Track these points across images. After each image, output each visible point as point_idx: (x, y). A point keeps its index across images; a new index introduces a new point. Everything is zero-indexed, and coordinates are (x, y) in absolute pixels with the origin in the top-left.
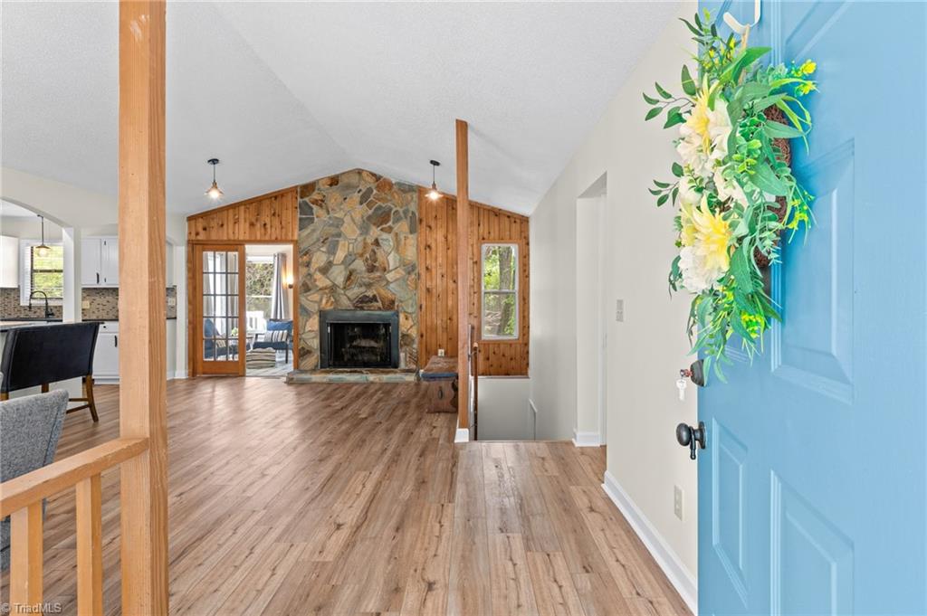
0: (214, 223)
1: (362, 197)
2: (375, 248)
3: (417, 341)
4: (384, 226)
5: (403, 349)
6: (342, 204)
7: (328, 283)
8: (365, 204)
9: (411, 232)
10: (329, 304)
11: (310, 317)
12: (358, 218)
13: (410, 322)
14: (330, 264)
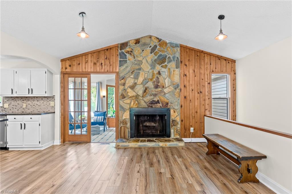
0: (75, 63)
1: (152, 50)
2: (158, 76)
3: (179, 123)
4: (163, 65)
5: (173, 127)
6: (141, 53)
7: (134, 94)
8: (153, 53)
9: (177, 68)
10: (135, 104)
11: (125, 112)
12: (149, 60)
13: (176, 114)
14: (135, 84)
